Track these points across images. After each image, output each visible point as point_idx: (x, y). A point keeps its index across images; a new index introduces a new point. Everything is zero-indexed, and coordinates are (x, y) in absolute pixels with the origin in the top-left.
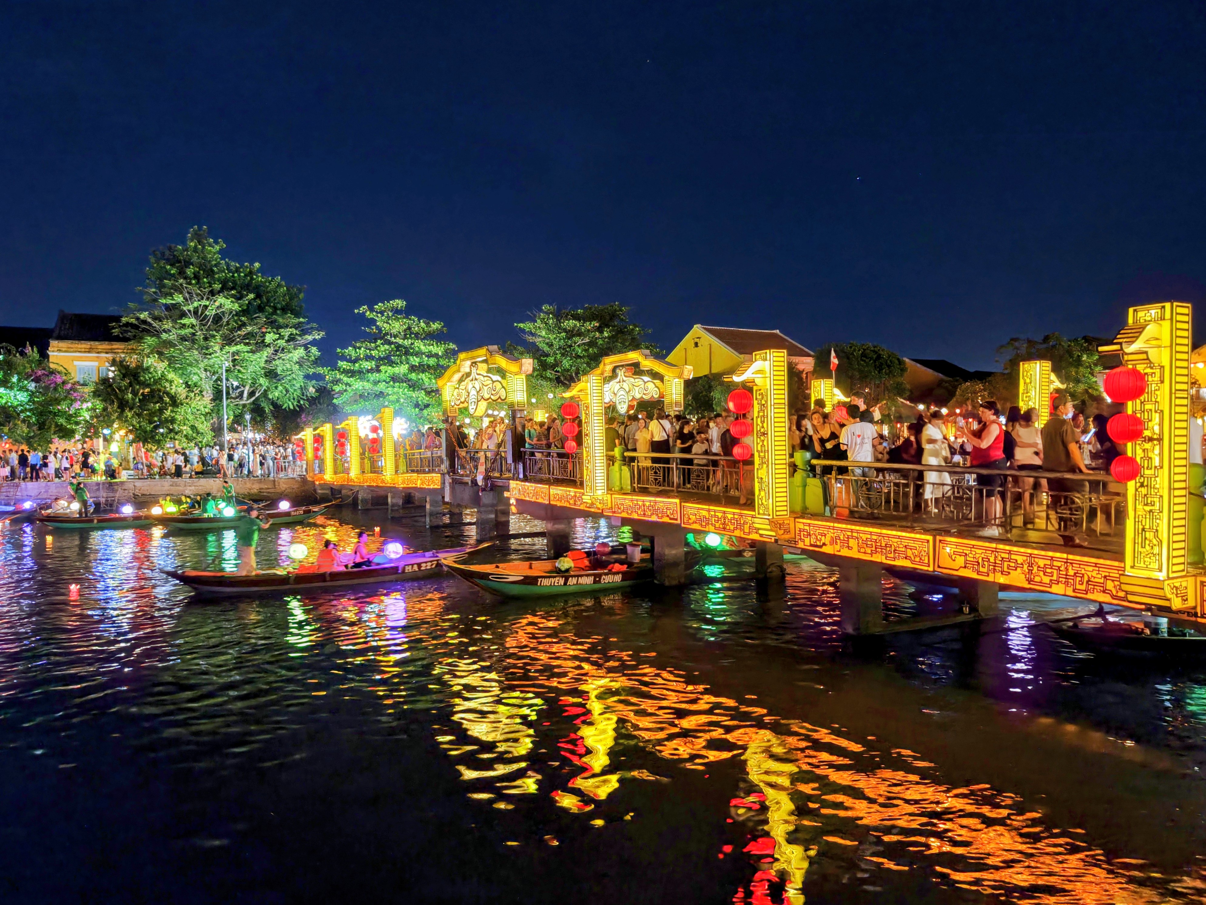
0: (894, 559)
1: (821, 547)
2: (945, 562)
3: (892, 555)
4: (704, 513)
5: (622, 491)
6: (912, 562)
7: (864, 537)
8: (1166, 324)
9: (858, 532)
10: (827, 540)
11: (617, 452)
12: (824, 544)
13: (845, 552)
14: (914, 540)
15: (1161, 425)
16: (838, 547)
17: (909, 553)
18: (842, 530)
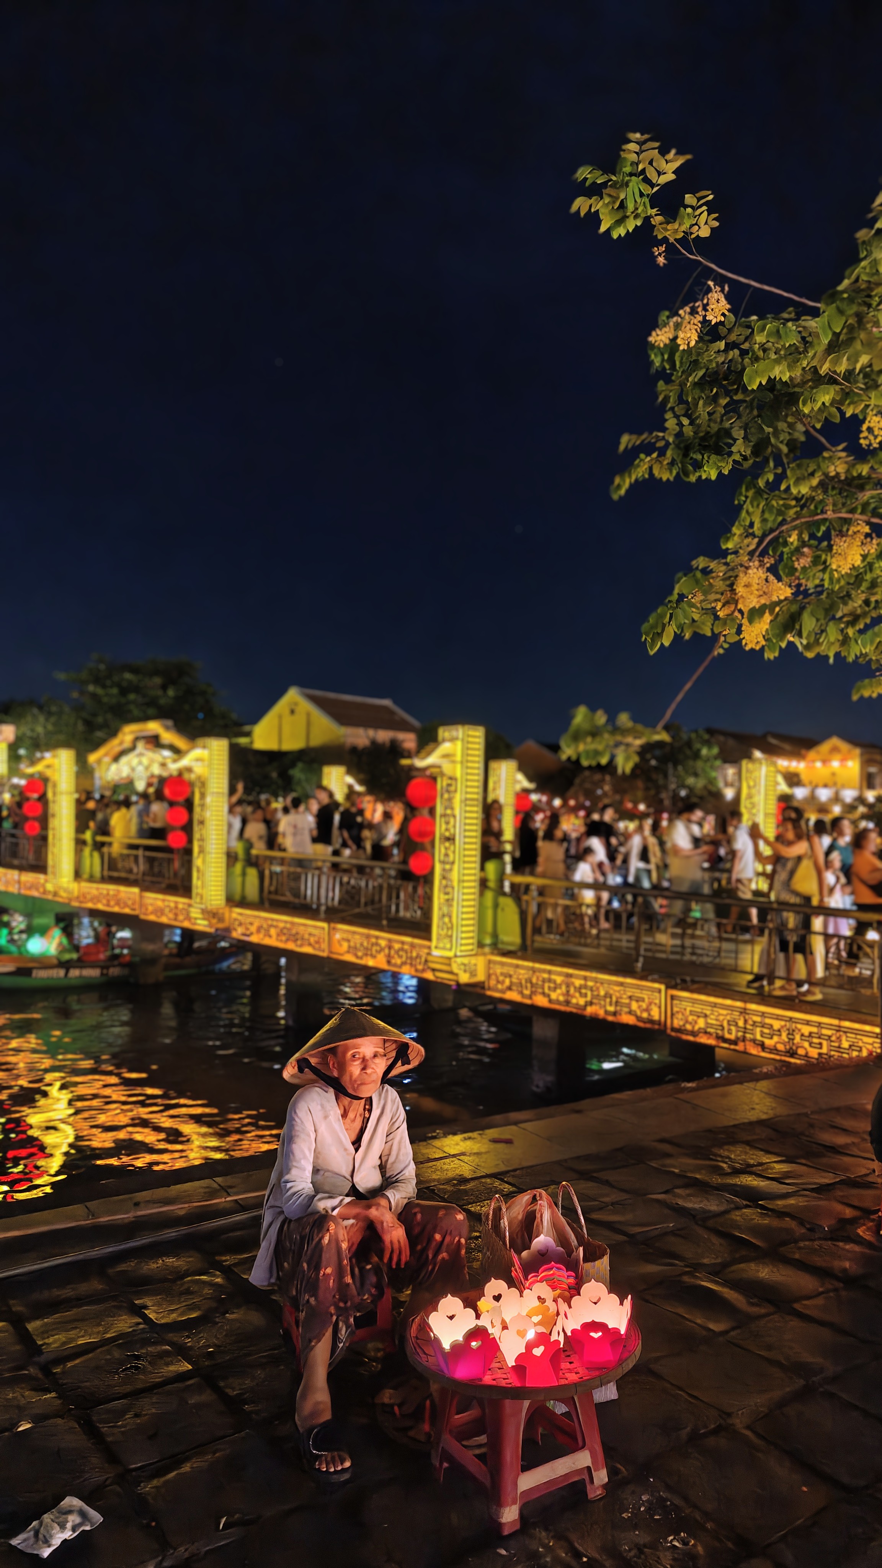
0: (301, 946)
1: (248, 936)
2: (336, 948)
3: (299, 942)
4: (160, 904)
5: (91, 879)
6: (314, 948)
7: (281, 925)
8: (459, 744)
9: (277, 920)
10: (253, 929)
11: (88, 836)
12: (252, 934)
13: (267, 941)
14: (315, 927)
15: (454, 827)
16: (261, 935)
17: (312, 940)
18: (266, 919)
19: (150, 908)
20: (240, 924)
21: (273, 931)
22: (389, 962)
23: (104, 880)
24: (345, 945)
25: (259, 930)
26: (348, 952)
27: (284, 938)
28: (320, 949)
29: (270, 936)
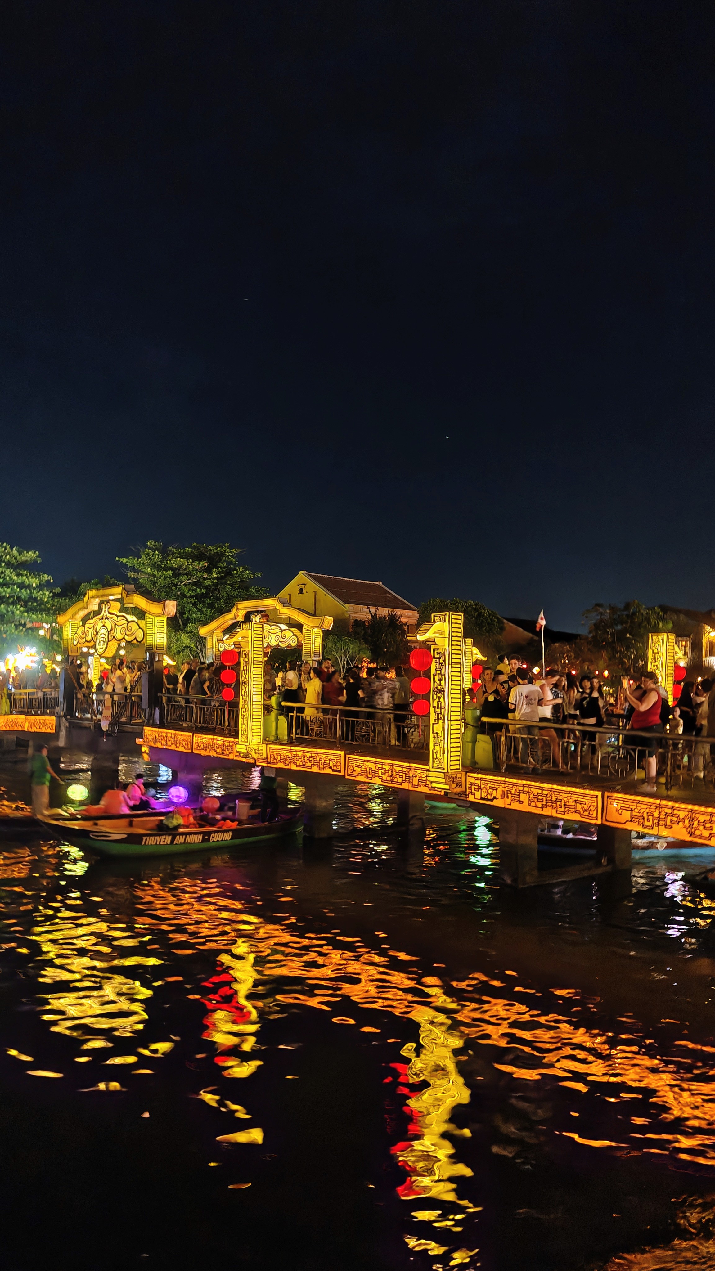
0: (564, 813)
1: (491, 800)
2: (613, 816)
3: (562, 809)
4: (372, 766)
5: (277, 741)
6: (582, 815)
7: (535, 791)
9: (529, 787)
10: (498, 794)
11: (273, 701)
12: (495, 798)
13: (516, 806)
14: (584, 795)
16: (508, 801)
17: (579, 807)
18: (514, 785)
19: (358, 770)
20: (480, 788)
21: (523, 797)
22: (691, 834)
23: (291, 742)
24: (627, 815)
25: (503, 795)
26: (631, 821)
27: (539, 805)
28: (590, 816)
29: (521, 802)
